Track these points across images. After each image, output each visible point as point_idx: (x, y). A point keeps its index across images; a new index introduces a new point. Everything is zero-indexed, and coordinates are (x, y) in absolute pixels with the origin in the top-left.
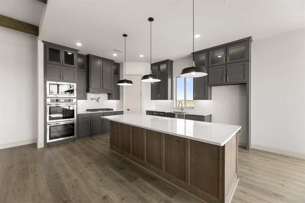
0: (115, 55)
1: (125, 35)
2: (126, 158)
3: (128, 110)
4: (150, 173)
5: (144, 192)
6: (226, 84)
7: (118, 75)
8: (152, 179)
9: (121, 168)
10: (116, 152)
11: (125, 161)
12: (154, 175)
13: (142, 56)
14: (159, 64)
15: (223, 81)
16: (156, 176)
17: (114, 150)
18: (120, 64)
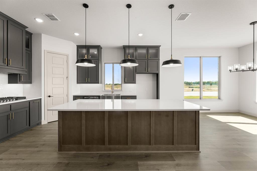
0: (39, 20)
1: (86, 6)
2: (98, 152)
3: (49, 96)
4: (139, 153)
5: (158, 170)
6: (148, 73)
7: (29, 49)
8: (147, 157)
9: (108, 165)
10: (75, 152)
11: (100, 155)
12: (143, 153)
13: (77, 34)
14: (88, 47)
15: (146, 70)
16: (146, 153)
17: (71, 151)
18: (32, 34)
